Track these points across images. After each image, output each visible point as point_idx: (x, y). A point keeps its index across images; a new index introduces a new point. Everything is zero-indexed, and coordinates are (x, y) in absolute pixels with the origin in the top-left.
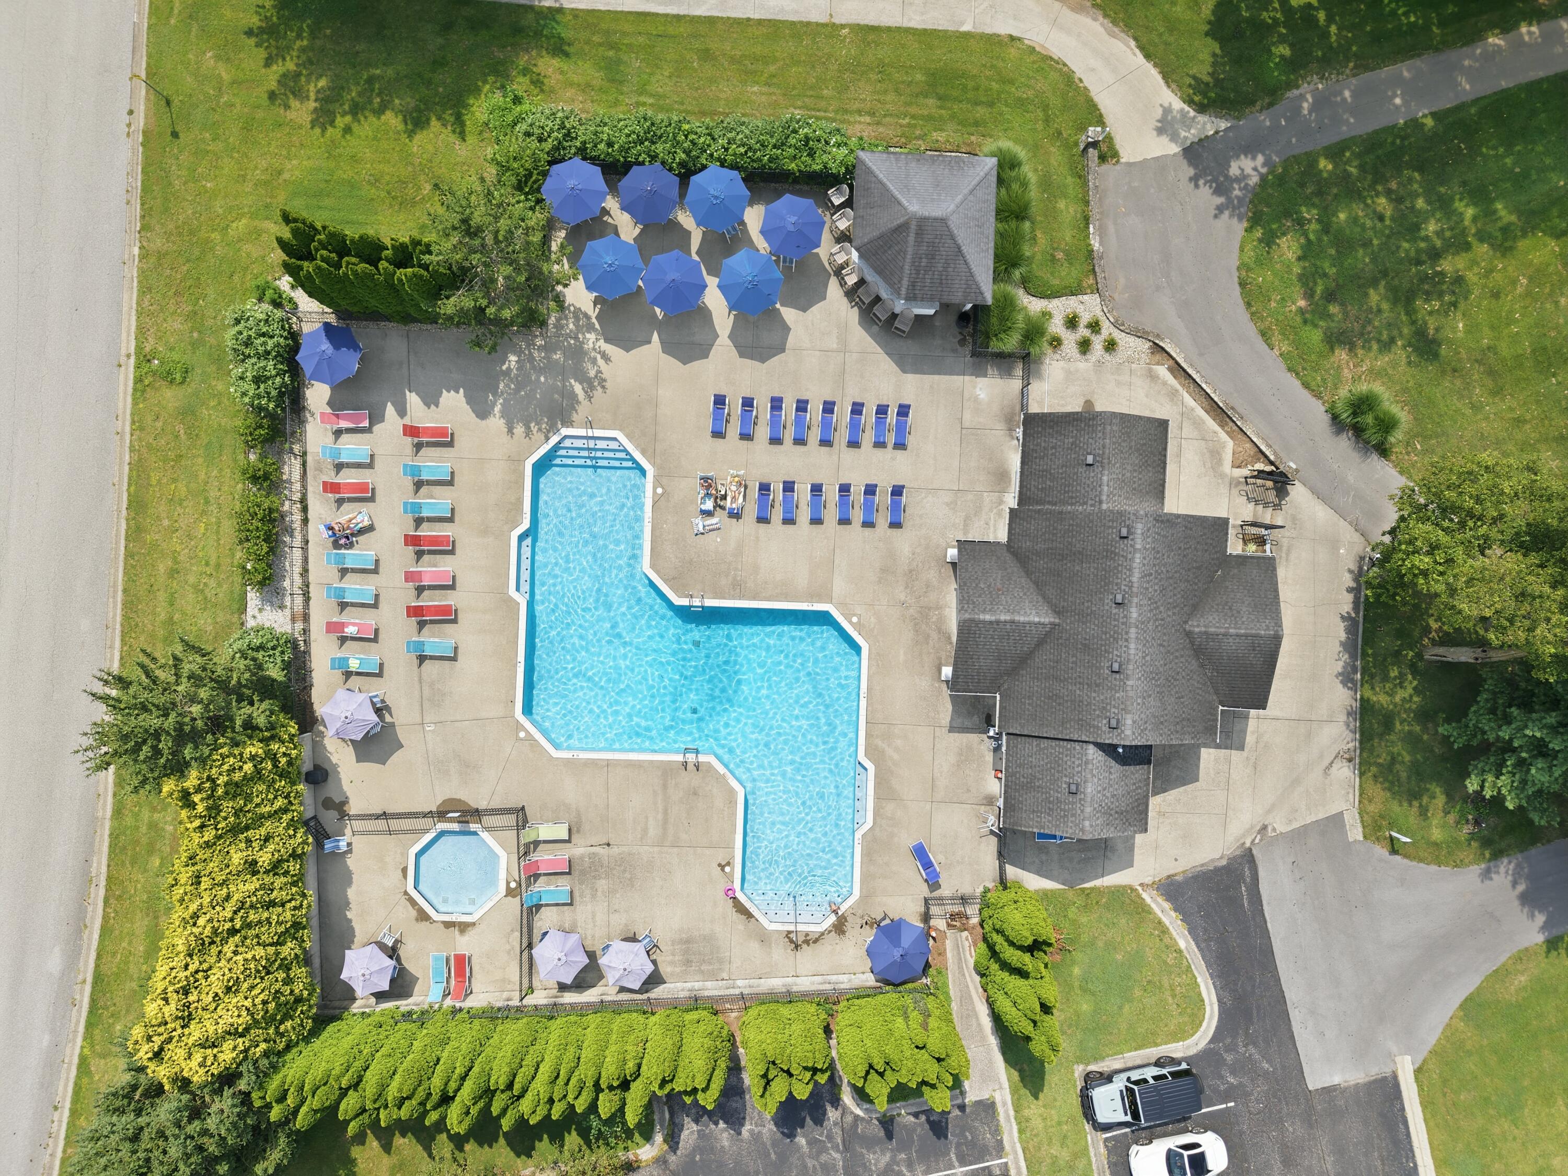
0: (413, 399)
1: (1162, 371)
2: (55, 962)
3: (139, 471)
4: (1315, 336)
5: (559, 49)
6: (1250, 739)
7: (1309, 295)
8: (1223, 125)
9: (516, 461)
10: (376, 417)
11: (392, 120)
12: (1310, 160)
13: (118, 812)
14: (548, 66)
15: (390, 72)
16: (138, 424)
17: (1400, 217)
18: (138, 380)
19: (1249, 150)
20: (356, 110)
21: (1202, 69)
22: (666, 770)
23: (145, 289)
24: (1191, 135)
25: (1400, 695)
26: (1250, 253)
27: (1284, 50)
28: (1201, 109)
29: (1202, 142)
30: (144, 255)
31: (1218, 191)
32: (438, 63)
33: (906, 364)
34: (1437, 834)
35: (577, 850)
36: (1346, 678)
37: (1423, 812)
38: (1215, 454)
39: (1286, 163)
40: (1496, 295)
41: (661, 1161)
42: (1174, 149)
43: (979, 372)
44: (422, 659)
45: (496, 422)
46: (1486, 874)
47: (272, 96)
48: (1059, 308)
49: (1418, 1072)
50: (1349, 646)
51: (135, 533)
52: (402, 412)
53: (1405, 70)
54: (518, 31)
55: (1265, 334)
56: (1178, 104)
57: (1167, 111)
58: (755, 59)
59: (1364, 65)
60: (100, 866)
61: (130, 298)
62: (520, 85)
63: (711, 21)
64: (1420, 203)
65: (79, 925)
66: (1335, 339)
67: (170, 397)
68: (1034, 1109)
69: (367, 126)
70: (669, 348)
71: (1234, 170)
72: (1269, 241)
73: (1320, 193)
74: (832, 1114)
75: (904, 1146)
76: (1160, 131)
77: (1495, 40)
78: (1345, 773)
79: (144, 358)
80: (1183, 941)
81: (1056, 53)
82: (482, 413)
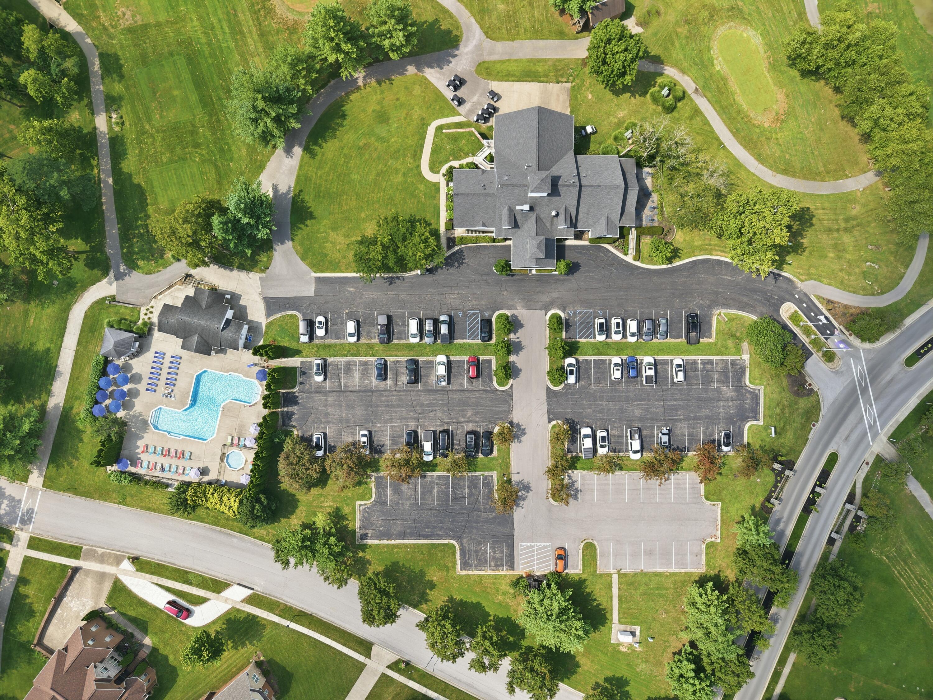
0: (137, 451)
1: (160, 297)
2: (235, 540)
3: (142, 508)
4: (160, 261)
5: (71, 408)
6: (240, 293)
7: (152, 260)
8: (112, 271)
9: (154, 433)
10: (140, 459)
11: (80, 445)
12: (123, 253)
13: (208, 523)
14: (74, 411)
15: (70, 443)
16: (133, 506)
17: (138, 237)
18: (124, 505)
19: (118, 267)
20: (77, 452)
21: (100, 273)
22: (222, 414)
23: (106, 500)
24: (113, 278)
25: (236, 260)
26: (140, 271)
27: (98, 254)
28: (108, 275)
29: (115, 276)
30: (99, 499)
31: (126, 276)
32: (70, 433)
33: (148, 350)
34: (265, 259)
35: (235, 435)
36: (231, 270)
37: (261, 261)
38: (179, 289)
39: (123, 259)
40: (158, 221)
41: (298, 430)
42: (115, 282)
43: (152, 335)
44: (190, 459)
45: (145, 435)
46: (275, 250)
47: (71, 468)
48: (142, 316)
49: (315, 272)
50: (225, 268)
51: (154, 510)
52: (139, 454)
53: (107, 229)
54: (66, 416)
55: (158, 271)
56: (106, 280)
57: (107, 283)
58: (80, 368)
59: (105, 238)
60: (219, 528)
61: (107, 504)
62: (77, 418)
63: (71, 376)
64: (137, 232)
65: (229, 534)
66: (162, 257)
67: (128, 499)
68: (304, 354)
69: (81, 450)
70: (136, 398)
71: (122, 271)
72: (138, 267)
73: (130, 253)
74: (297, 394)
75: (306, 380)
76: (111, 285)
77: (104, 208)
78: (251, 274)
79: (120, 503)
80: (279, 315)
81: (90, 304)
82: (143, 437)
